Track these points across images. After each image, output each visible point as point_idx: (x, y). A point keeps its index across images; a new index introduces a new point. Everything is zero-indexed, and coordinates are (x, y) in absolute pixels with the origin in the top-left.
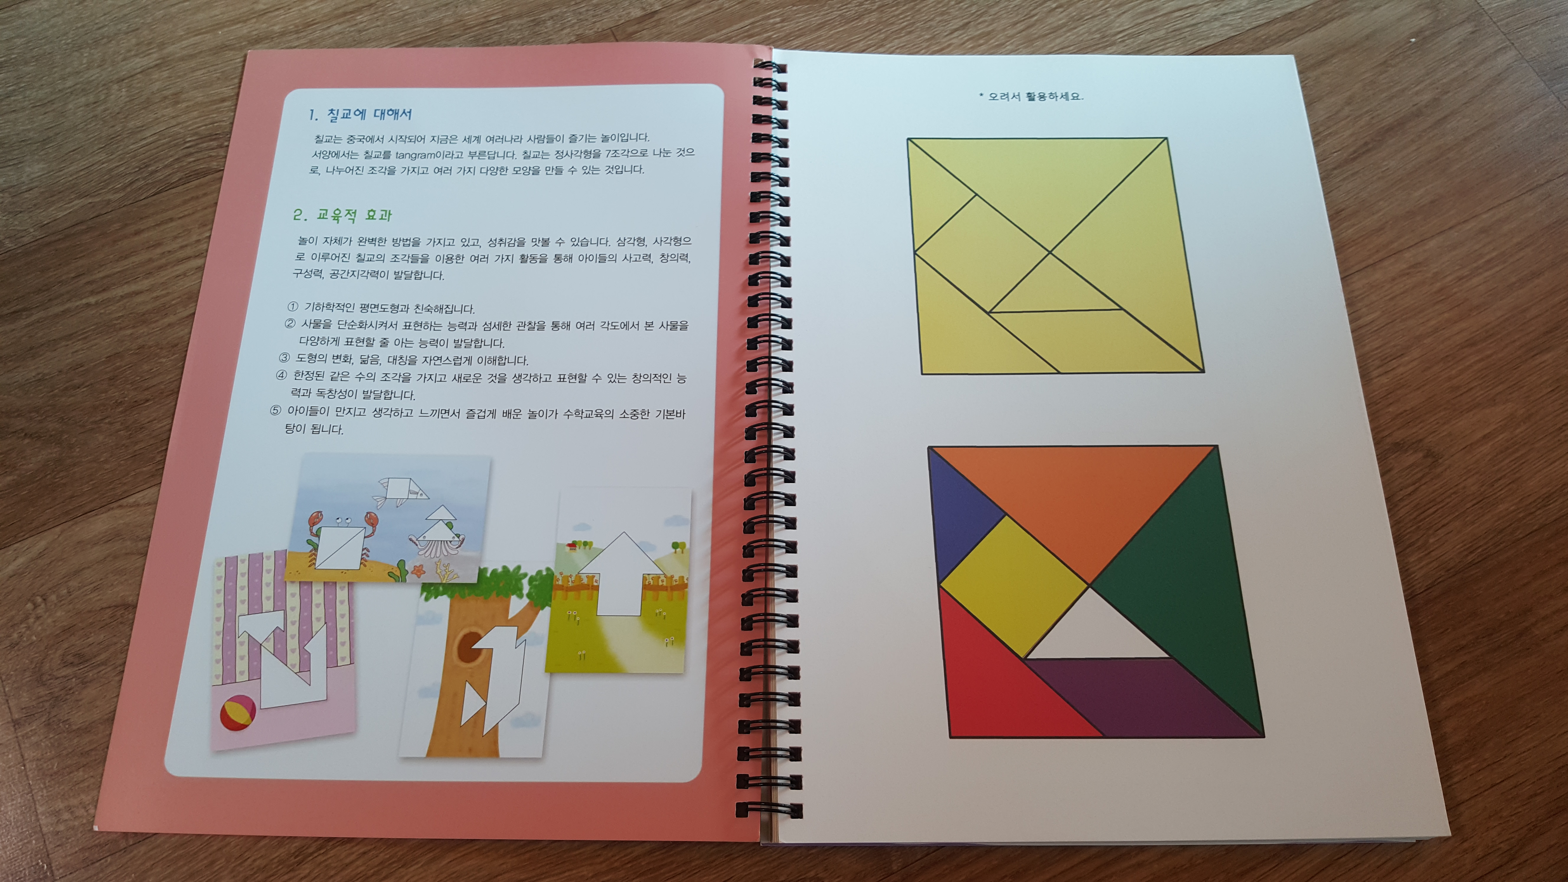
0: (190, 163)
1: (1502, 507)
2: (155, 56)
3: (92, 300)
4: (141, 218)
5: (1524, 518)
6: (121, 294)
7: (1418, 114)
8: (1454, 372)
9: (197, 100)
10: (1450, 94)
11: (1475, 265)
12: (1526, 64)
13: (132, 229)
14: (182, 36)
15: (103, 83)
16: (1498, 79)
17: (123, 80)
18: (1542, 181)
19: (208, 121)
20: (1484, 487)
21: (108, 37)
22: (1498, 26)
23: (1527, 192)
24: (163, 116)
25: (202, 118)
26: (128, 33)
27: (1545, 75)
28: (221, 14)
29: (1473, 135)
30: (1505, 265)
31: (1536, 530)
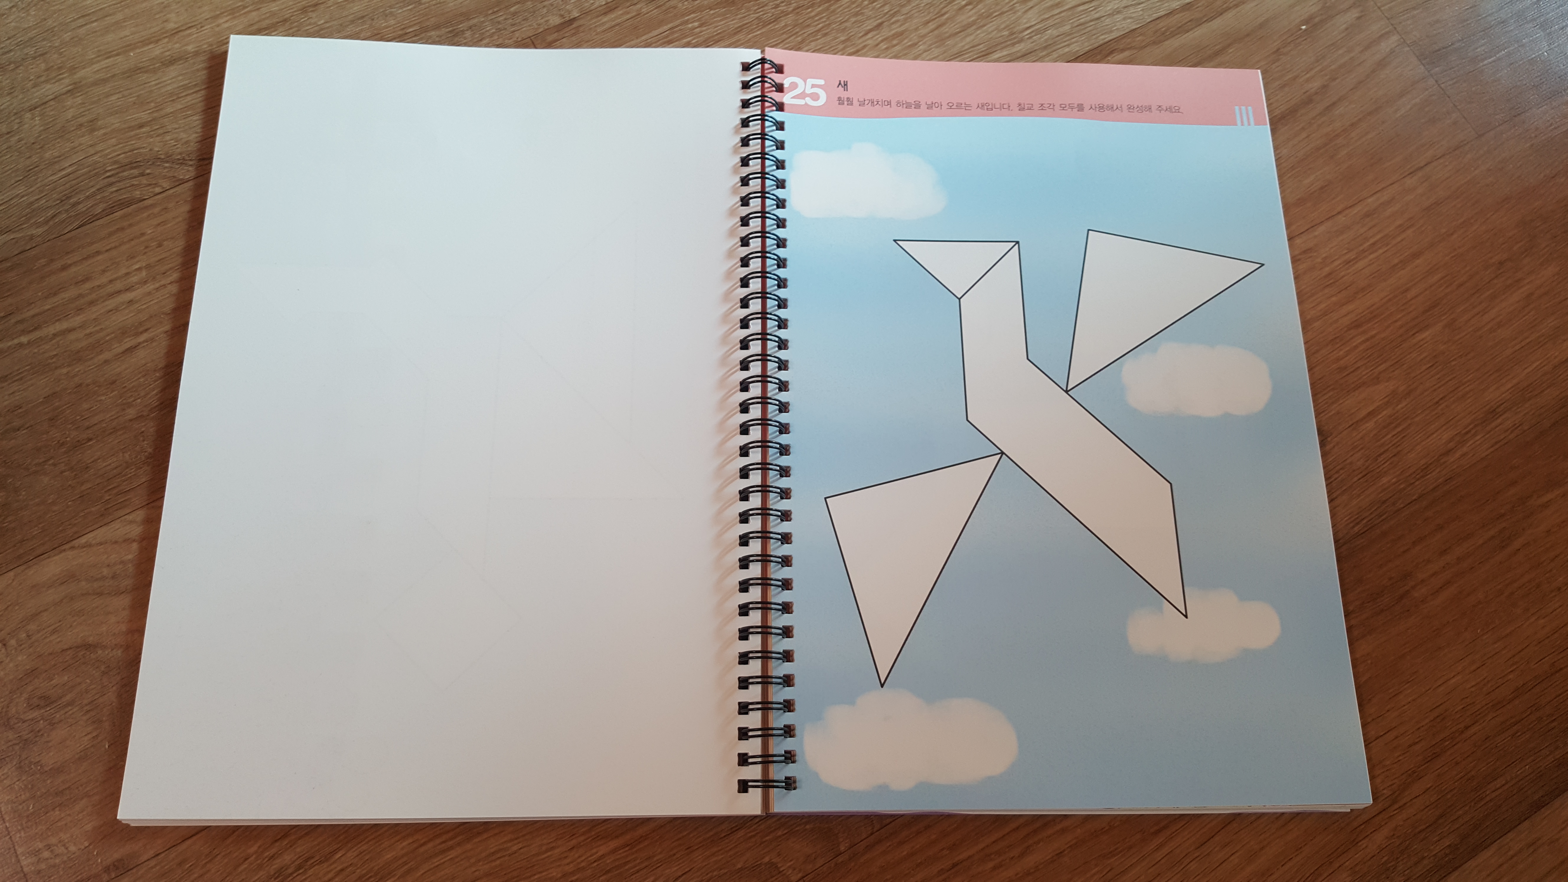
0: (112, 193)
1: (1385, 480)
2: (67, 81)
3: (24, 339)
4: (67, 253)
5: (1404, 489)
6: (53, 332)
7: (1308, 101)
8: (1341, 353)
9: (114, 127)
10: (1338, 81)
11: (1361, 248)
12: (1408, 49)
13: (58, 264)
14: (93, 59)
15: (15, 111)
16: (1382, 64)
17: (36, 108)
18: (1422, 164)
19: (127, 149)
20: (1369, 462)
21: (14, 62)
22: (1381, 11)
23: (1409, 174)
24: (80, 145)
25: (121, 145)
26: (35, 58)
27: (1425, 59)
28: (132, 35)
29: (1360, 119)
30: (1388, 247)
31: (1415, 500)
